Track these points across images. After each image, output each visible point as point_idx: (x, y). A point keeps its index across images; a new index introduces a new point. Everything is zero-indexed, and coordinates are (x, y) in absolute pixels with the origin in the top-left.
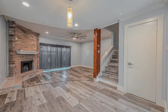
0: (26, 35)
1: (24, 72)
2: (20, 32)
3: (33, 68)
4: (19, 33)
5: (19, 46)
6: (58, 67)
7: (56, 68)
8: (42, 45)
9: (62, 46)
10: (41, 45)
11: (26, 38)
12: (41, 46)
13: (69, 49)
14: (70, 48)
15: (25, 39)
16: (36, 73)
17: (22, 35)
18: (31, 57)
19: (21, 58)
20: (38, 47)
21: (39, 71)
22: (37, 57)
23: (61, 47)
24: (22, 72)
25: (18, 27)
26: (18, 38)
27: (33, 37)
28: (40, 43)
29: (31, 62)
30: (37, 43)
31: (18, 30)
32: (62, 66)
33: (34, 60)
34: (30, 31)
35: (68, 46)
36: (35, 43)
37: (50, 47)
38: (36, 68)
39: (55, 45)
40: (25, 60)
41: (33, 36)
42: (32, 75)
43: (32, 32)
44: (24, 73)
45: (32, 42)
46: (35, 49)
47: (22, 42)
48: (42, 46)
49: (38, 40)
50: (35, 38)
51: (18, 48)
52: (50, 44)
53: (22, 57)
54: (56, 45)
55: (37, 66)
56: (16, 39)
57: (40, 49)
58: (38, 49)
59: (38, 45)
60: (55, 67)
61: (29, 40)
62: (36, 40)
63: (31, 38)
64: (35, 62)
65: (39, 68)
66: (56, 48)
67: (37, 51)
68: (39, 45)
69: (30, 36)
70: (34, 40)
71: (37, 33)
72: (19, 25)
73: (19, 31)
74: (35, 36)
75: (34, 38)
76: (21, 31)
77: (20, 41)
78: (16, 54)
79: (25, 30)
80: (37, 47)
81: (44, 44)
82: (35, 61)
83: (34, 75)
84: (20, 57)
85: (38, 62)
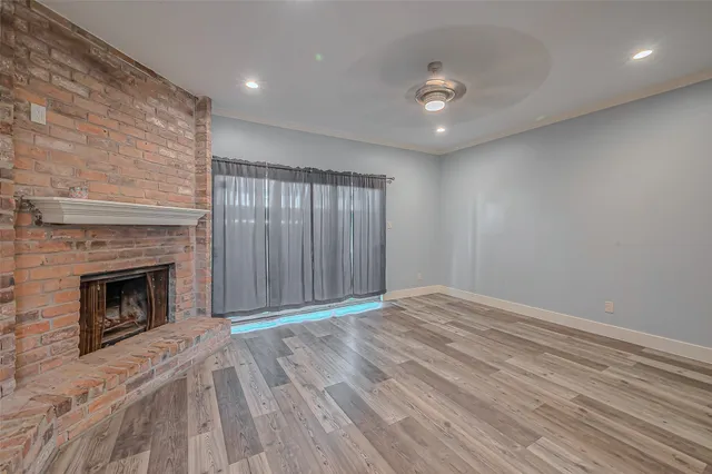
0: (118, 95)
1: (112, 343)
2: (73, 71)
3: (174, 309)
4: (67, 74)
5: (65, 172)
6: (317, 297)
7: (307, 304)
8: (228, 173)
9: (336, 174)
10: (221, 173)
11: (119, 117)
12: (220, 178)
13: (377, 192)
14: (383, 188)
15: (114, 125)
16: (178, 351)
17: (90, 92)
18: (155, 244)
19: (78, 252)
20: (200, 181)
21: (203, 336)
22: (199, 241)
23: (332, 183)
24: (87, 346)
25: (52, 29)
26: (56, 107)
27: (170, 120)
28: (215, 160)
29: (163, 273)
30: (199, 154)
31: (55, 55)
32: (340, 296)
33: (177, 258)
34: (151, 79)
35: (372, 177)
36: (188, 157)
37: (273, 182)
38: (193, 312)
39: (298, 169)
40: (112, 266)
41: (172, 111)
42: (149, 376)
43: (166, 83)
44: (109, 349)
45: (163, 151)
46: (182, 191)
47: (90, 143)
48: (228, 178)
49: (201, 138)
50: (184, 125)
51: (52, 182)
52: (271, 167)
53: (89, 243)
54: (307, 170)
55: (199, 296)
56: (39, 114)
57: (219, 192)
58: (204, 193)
59: (201, 168)
60: (300, 301)
61: (141, 134)
62: (190, 136)
63: (158, 123)
64: (189, 270)
65: (209, 310)
66: (307, 187)
67: (199, 204)
68: (209, 168)
69: (146, 107)
70: (176, 140)
71: (200, 96)
72: (62, 20)
73: (61, 65)
74: (183, 116)
75: (180, 123)
76: (78, 67)
77: (72, 136)
78: (39, 223)
79: (112, 61)
80: (198, 180)
81: (240, 163)
82: (184, 265)
83: (167, 366)
84: (69, 244)
85: (201, 272)
